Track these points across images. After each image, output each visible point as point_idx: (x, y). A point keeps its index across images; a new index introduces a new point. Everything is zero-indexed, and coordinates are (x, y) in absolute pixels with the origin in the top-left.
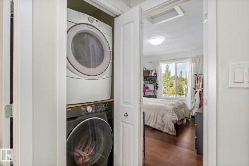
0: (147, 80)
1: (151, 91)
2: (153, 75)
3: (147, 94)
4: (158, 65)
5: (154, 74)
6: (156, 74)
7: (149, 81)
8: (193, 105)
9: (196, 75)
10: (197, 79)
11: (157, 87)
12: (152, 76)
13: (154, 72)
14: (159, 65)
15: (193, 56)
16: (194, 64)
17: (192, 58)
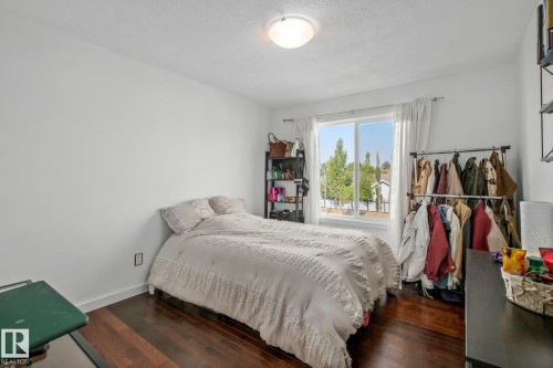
0: (278, 169)
1: (288, 200)
2: (293, 154)
3: (280, 207)
4: (309, 128)
5: (298, 152)
6: (303, 152)
7: (285, 171)
8: (410, 249)
9: (414, 155)
10: (419, 167)
11: (304, 189)
12: (291, 159)
13: (296, 147)
14: (311, 129)
15: (406, 100)
16: (407, 124)
17: (404, 105)
